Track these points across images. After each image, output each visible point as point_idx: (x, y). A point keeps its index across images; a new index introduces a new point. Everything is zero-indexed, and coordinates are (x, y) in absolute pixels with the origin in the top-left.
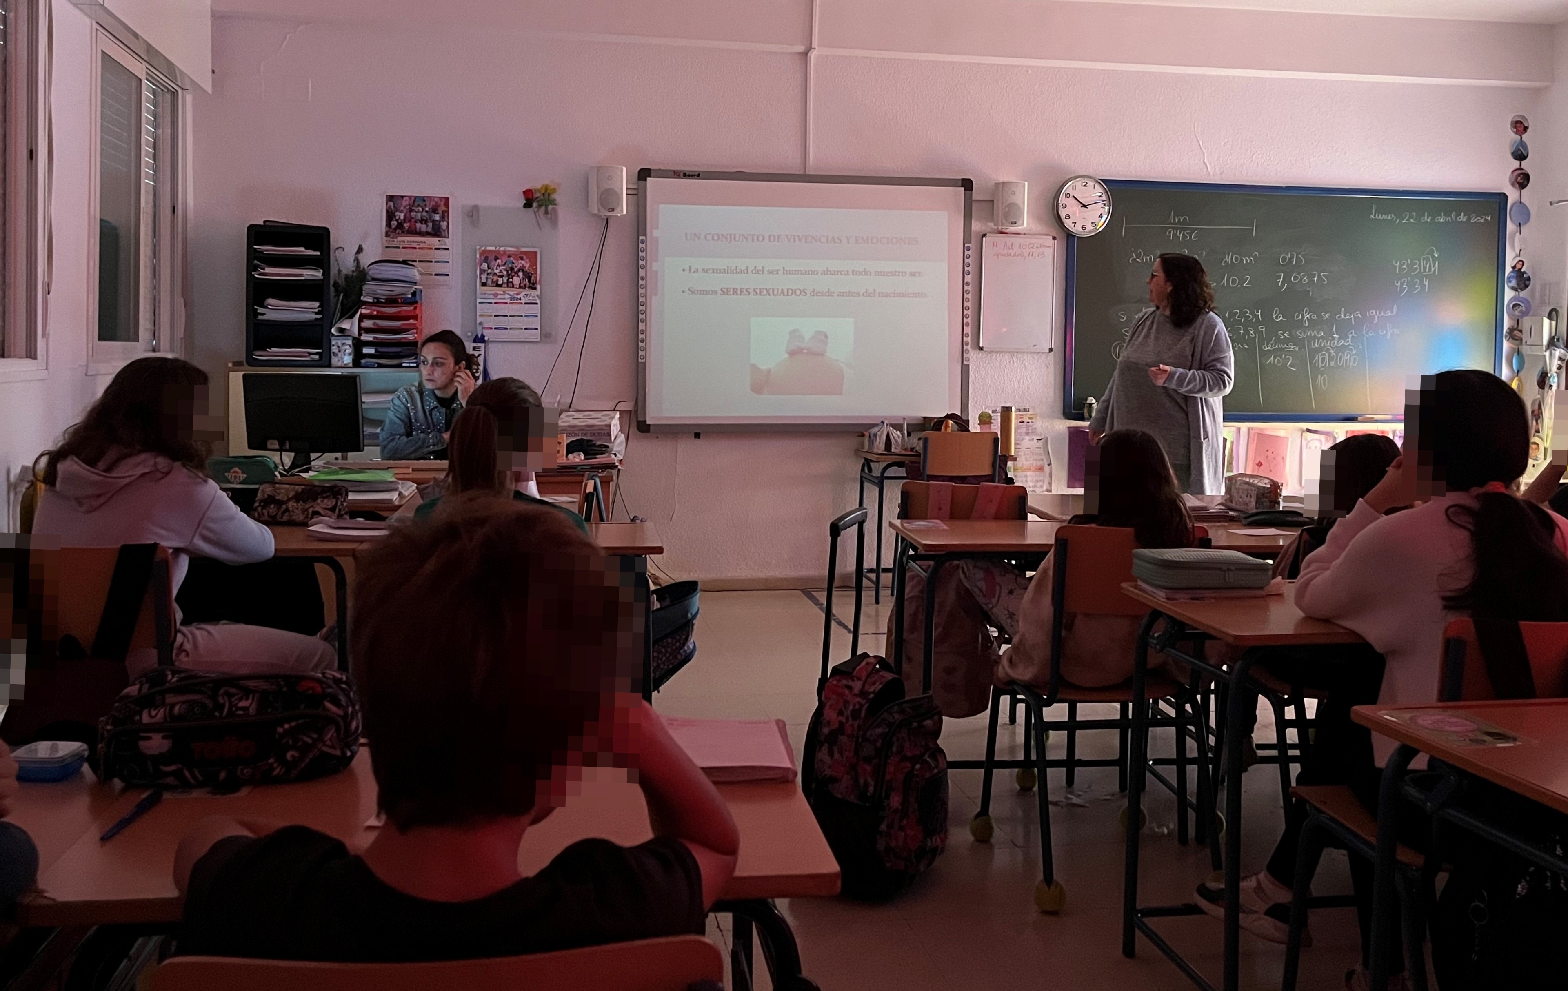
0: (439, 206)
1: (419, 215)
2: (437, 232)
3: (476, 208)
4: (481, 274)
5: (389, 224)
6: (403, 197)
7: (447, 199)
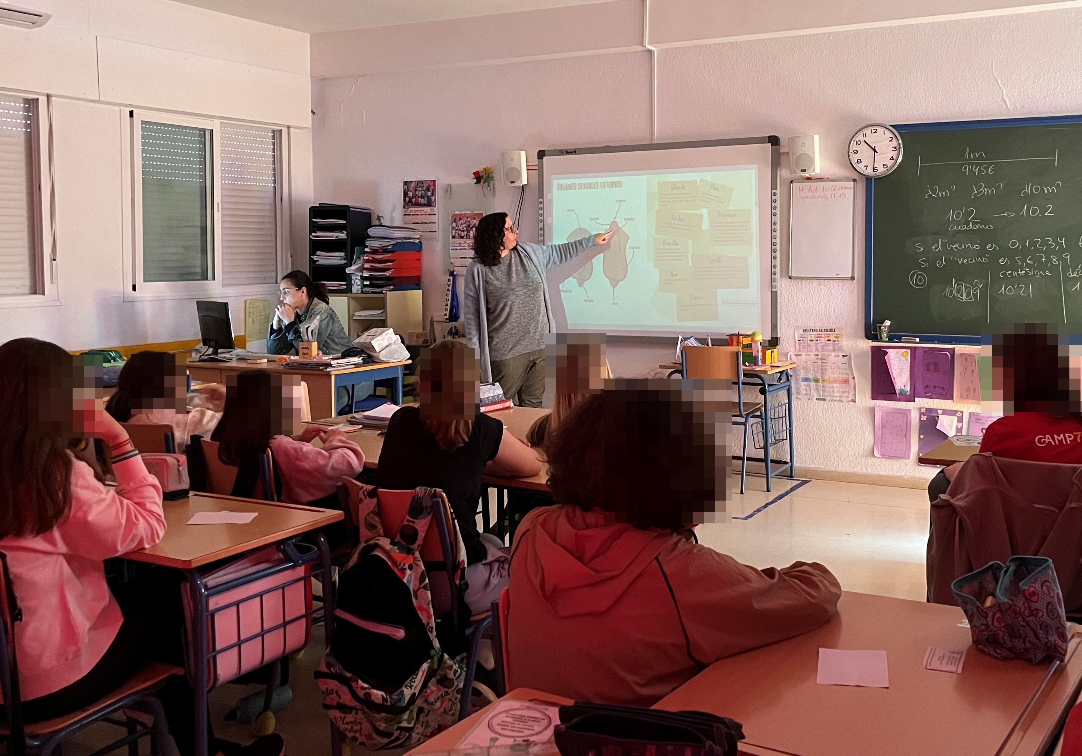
0: (430, 186)
1: (420, 193)
2: (430, 204)
3: (450, 186)
4: (452, 230)
5: (405, 200)
6: (411, 182)
7: (435, 181)
